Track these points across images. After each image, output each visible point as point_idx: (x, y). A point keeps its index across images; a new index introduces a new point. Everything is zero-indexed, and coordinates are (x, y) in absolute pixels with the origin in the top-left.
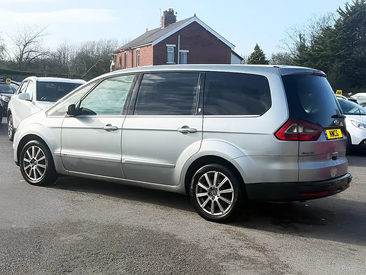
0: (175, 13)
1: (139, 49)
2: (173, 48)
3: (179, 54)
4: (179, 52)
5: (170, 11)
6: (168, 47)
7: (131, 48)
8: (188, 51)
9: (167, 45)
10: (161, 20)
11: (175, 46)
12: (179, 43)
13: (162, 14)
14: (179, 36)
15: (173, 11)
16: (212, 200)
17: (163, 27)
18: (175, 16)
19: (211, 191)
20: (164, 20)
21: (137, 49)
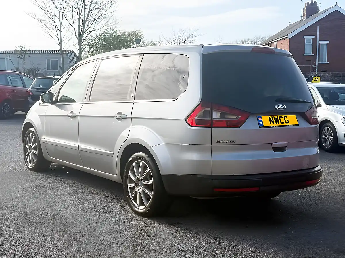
0: (317, 3)
1: (276, 43)
2: (312, 39)
3: (318, 45)
4: (318, 43)
5: (312, 3)
6: (306, 39)
7: (269, 42)
8: (328, 42)
9: (305, 37)
10: (303, 12)
11: (313, 37)
12: (318, 34)
13: (304, 6)
14: (318, 27)
15: (315, 2)
16: (137, 191)
17: (305, 19)
18: (318, 7)
19: (138, 182)
20: (305, 12)
21: (275, 43)
